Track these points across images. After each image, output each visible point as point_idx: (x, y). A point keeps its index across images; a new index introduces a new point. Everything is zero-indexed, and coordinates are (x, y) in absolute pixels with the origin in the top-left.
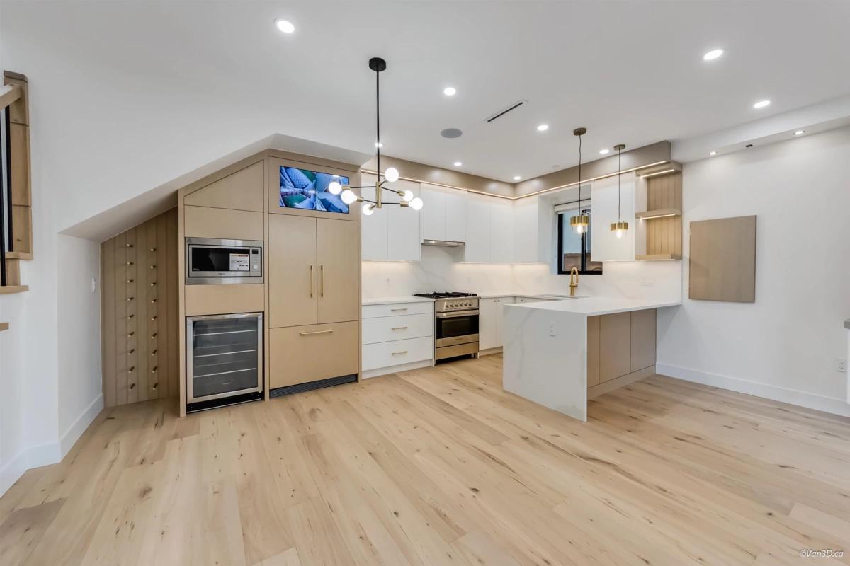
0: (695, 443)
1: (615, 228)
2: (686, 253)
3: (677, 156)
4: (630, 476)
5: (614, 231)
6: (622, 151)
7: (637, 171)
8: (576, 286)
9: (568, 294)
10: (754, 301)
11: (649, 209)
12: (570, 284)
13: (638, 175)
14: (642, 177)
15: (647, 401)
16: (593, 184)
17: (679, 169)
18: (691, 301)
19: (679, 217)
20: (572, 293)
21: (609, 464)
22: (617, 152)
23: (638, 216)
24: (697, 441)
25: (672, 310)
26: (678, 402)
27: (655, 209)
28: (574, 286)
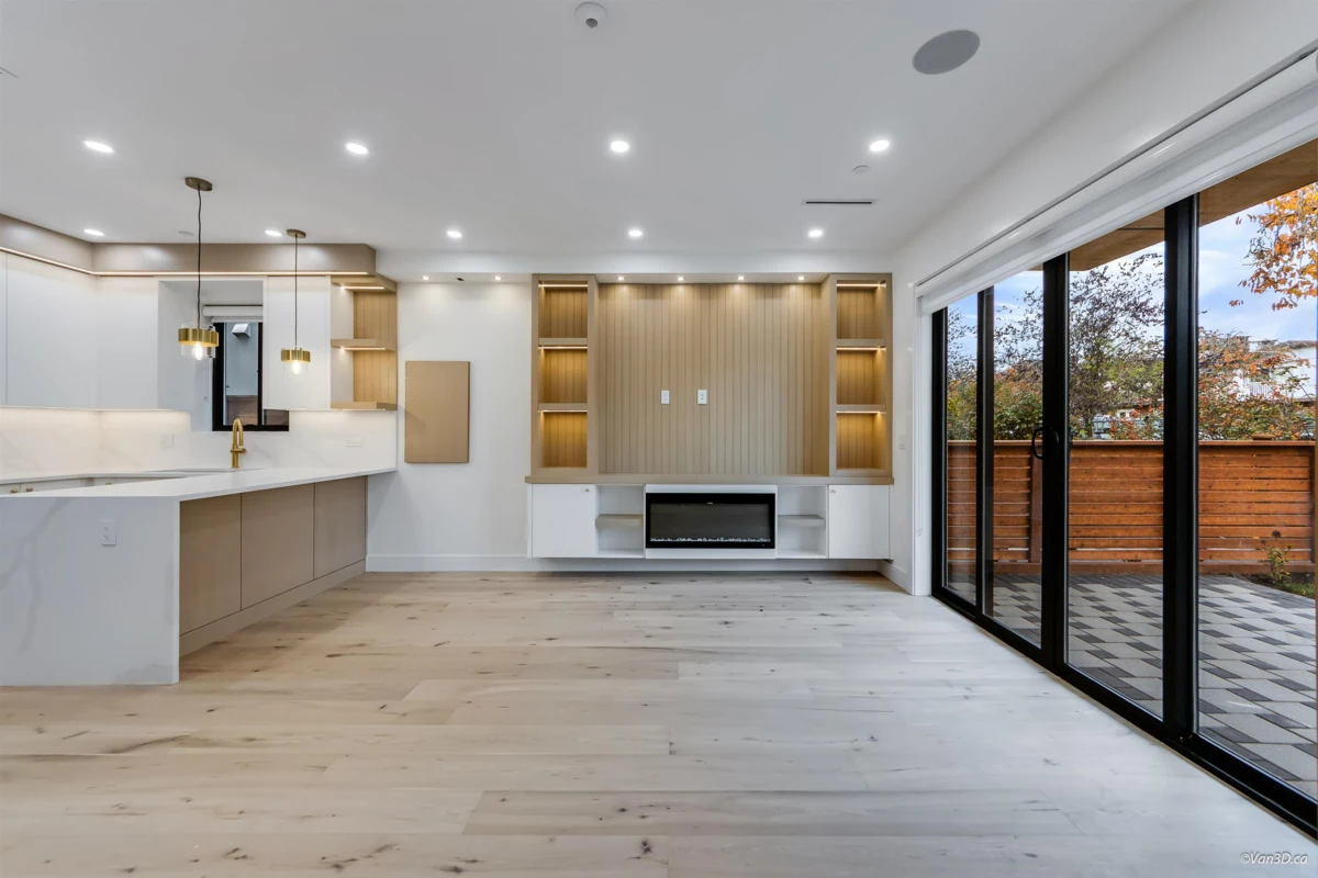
0: (353, 654)
1: (288, 358)
2: (402, 403)
3: (386, 268)
4: (206, 743)
5: (286, 363)
6: (300, 240)
7: (332, 276)
8: (244, 451)
9: (229, 465)
10: (468, 461)
11: (356, 337)
12: (231, 447)
13: (337, 284)
14: (343, 288)
15: (321, 616)
16: (265, 280)
17: (391, 288)
18: (406, 464)
19: (392, 352)
20: (235, 464)
21: (173, 739)
22: (292, 239)
23: (335, 345)
24: (359, 650)
25: (386, 477)
26: (367, 604)
27: (364, 337)
28: (237, 452)
